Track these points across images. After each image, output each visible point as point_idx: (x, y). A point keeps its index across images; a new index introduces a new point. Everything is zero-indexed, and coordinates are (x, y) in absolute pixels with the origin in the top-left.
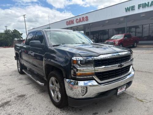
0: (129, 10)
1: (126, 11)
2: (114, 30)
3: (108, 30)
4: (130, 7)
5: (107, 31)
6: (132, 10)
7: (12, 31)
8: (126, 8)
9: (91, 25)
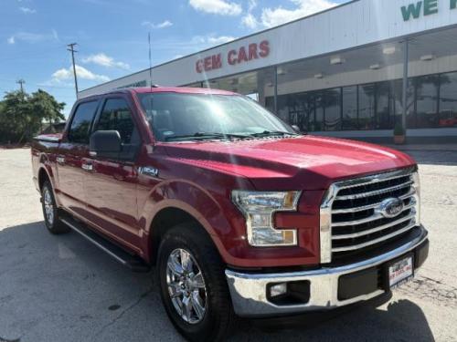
0: (416, 16)
1: (406, 18)
2: (361, 88)
3: (341, 88)
4: (419, 4)
5: (336, 92)
6: (427, 13)
7: (31, 96)
8: (403, 9)
9: (279, 72)
